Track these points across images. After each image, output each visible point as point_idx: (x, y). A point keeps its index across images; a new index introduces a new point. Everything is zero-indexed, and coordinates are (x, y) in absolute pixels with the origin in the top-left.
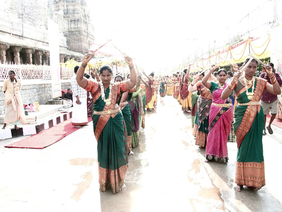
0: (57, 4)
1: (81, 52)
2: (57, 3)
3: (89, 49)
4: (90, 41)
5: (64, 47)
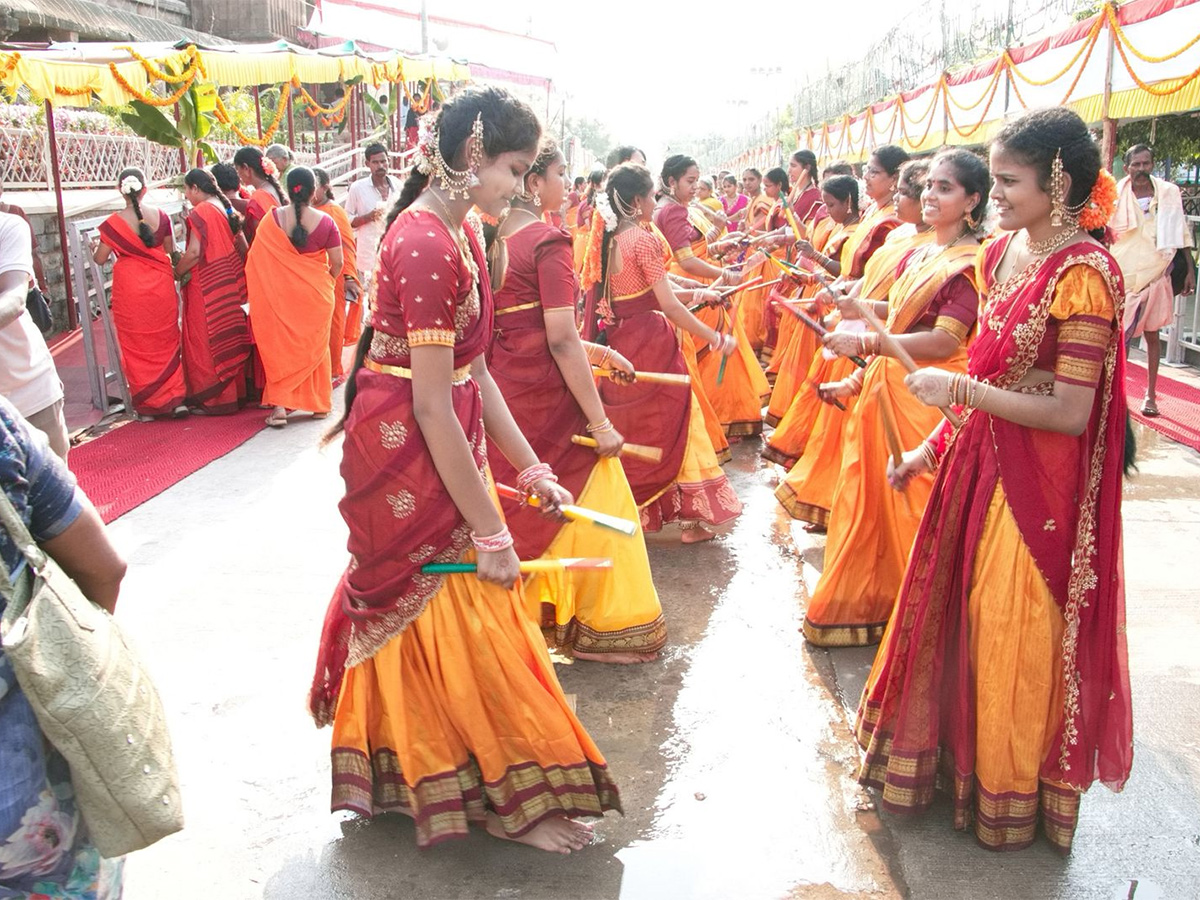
3: (308, 23)
5: (154, 7)
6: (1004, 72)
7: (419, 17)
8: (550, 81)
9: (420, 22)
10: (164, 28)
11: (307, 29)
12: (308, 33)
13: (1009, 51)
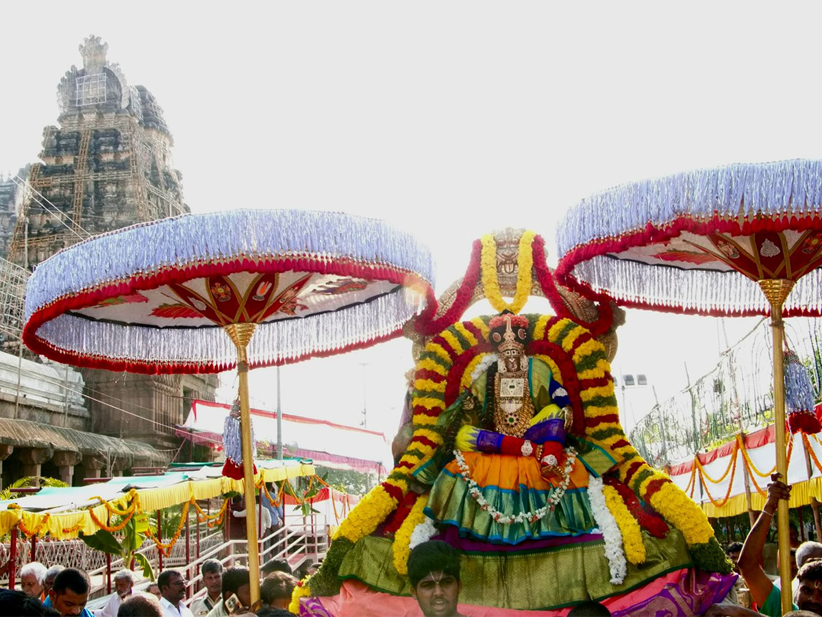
0: (56, 236)
1: (144, 436)
2: (54, 232)
3: (184, 422)
4: (195, 388)
5: (64, 414)
6: (697, 470)
7: (274, 415)
8: (381, 464)
9: (276, 420)
10: (75, 435)
11: (183, 426)
12: (185, 429)
13: (698, 456)
